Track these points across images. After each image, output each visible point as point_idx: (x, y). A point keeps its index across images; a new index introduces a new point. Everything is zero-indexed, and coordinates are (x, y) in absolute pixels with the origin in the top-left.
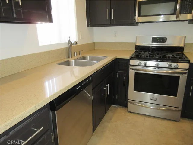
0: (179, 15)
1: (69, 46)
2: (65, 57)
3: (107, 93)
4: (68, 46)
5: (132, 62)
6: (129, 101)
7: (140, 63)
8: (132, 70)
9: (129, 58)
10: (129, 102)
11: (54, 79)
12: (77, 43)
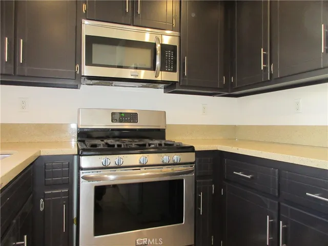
0: (160, 72)
9: (76, 153)
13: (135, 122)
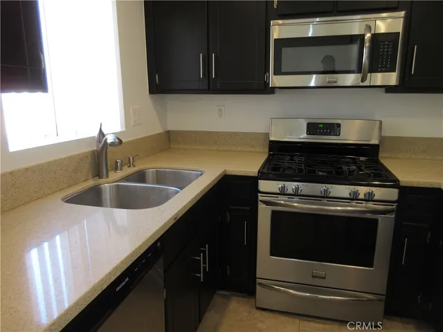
0: (369, 75)
1: (101, 145)
2: (90, 176)
3: (204, 268)
4: (97, 146)
5: (264, 185)
6: (258, 281)
7: (283, 188)
8: (264, 206)
9: (256, 175)
10: (260, 284)
11: (58, 238)
12: (121, 142)
13: (336, 135)
